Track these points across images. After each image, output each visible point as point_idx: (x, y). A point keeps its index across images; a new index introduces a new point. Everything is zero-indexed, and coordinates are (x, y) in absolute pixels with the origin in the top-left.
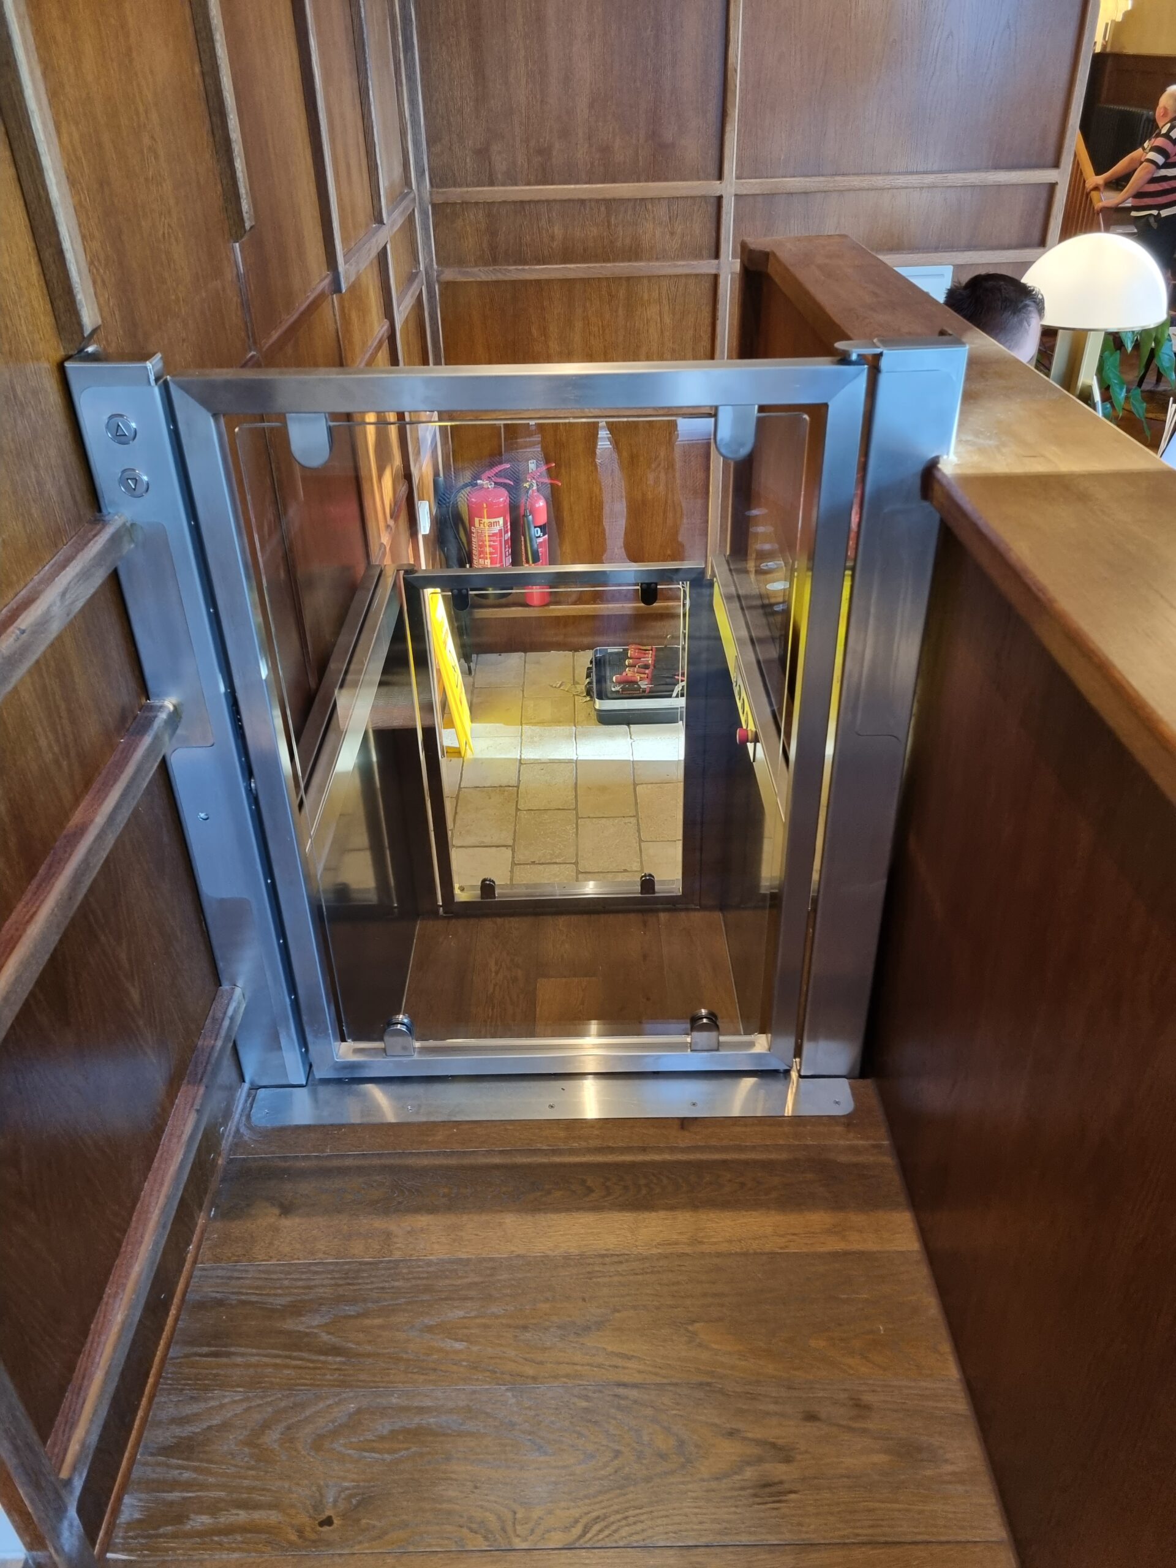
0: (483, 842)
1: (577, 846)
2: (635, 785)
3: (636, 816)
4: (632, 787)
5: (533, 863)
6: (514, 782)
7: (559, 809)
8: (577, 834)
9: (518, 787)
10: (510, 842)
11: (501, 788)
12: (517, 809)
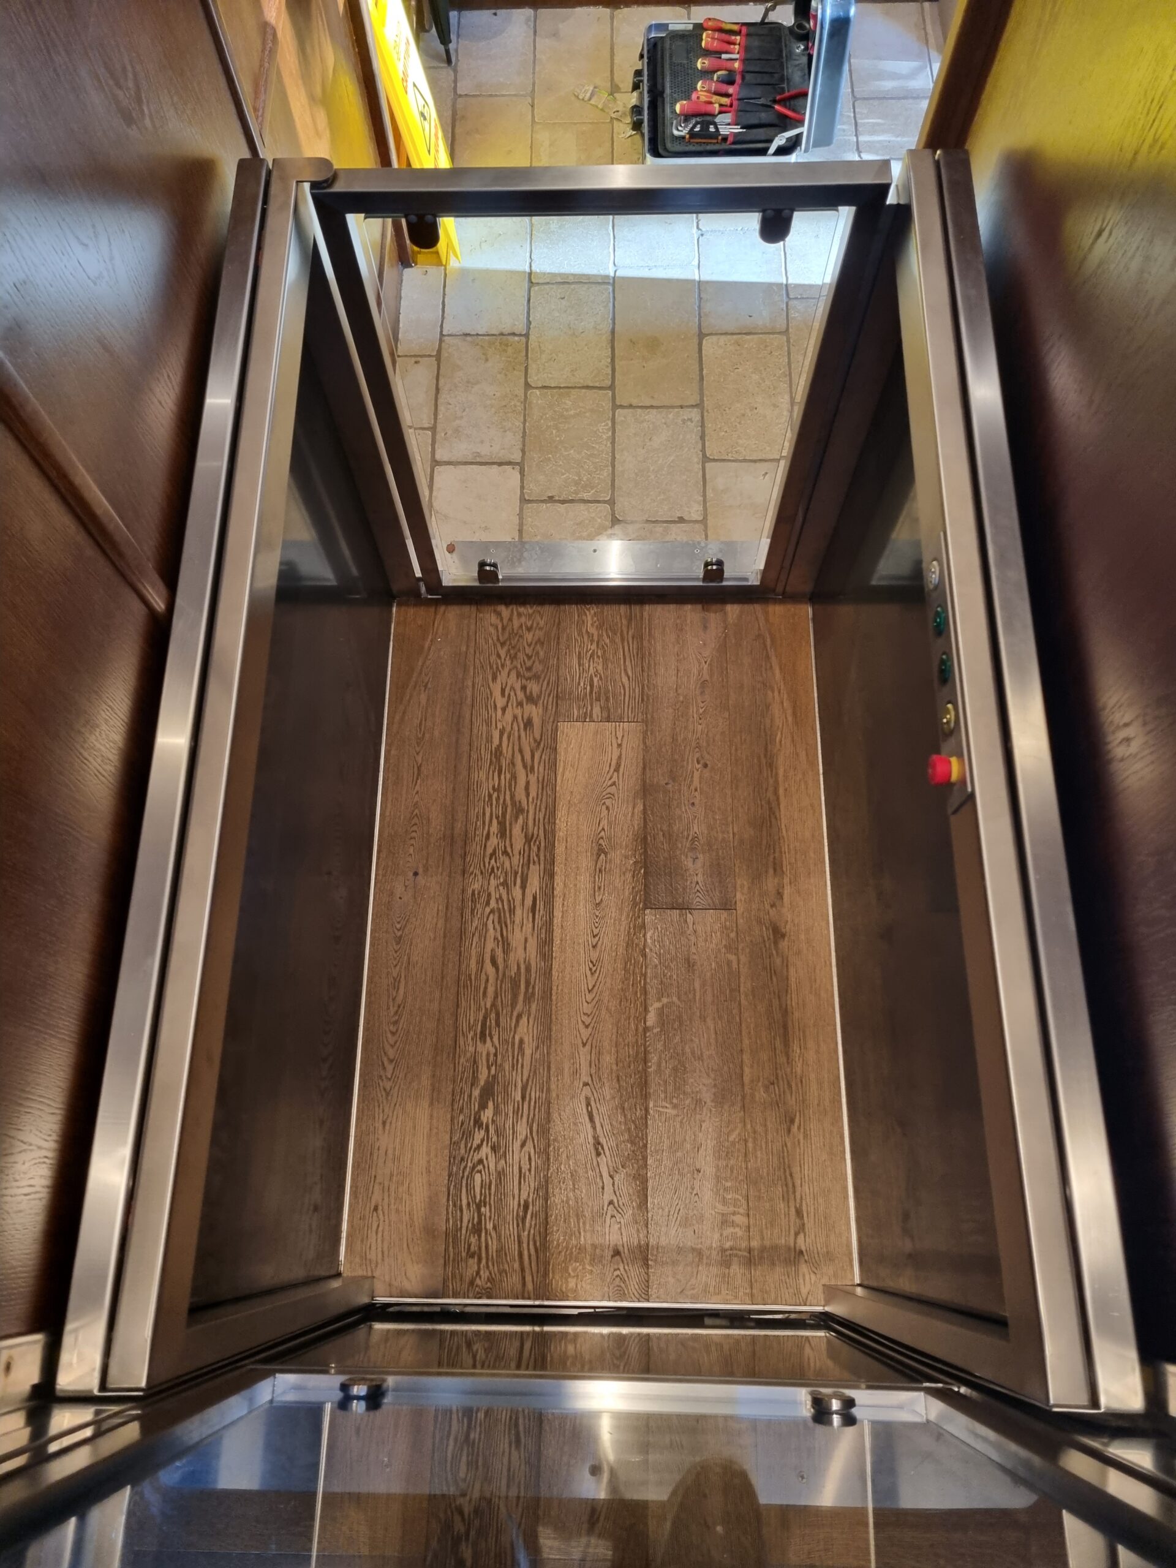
0: (478, 455)
1: (613, 466)
2: (701, 336)
3: (699, 405)
4: (696, 341)
5: (551, 499)
6: (521, 328)
7: (587, 387)
8: (613, 443)
9: (527, 336)
10: (517, 456)
11: (501, 339)
12: (527, 385)
